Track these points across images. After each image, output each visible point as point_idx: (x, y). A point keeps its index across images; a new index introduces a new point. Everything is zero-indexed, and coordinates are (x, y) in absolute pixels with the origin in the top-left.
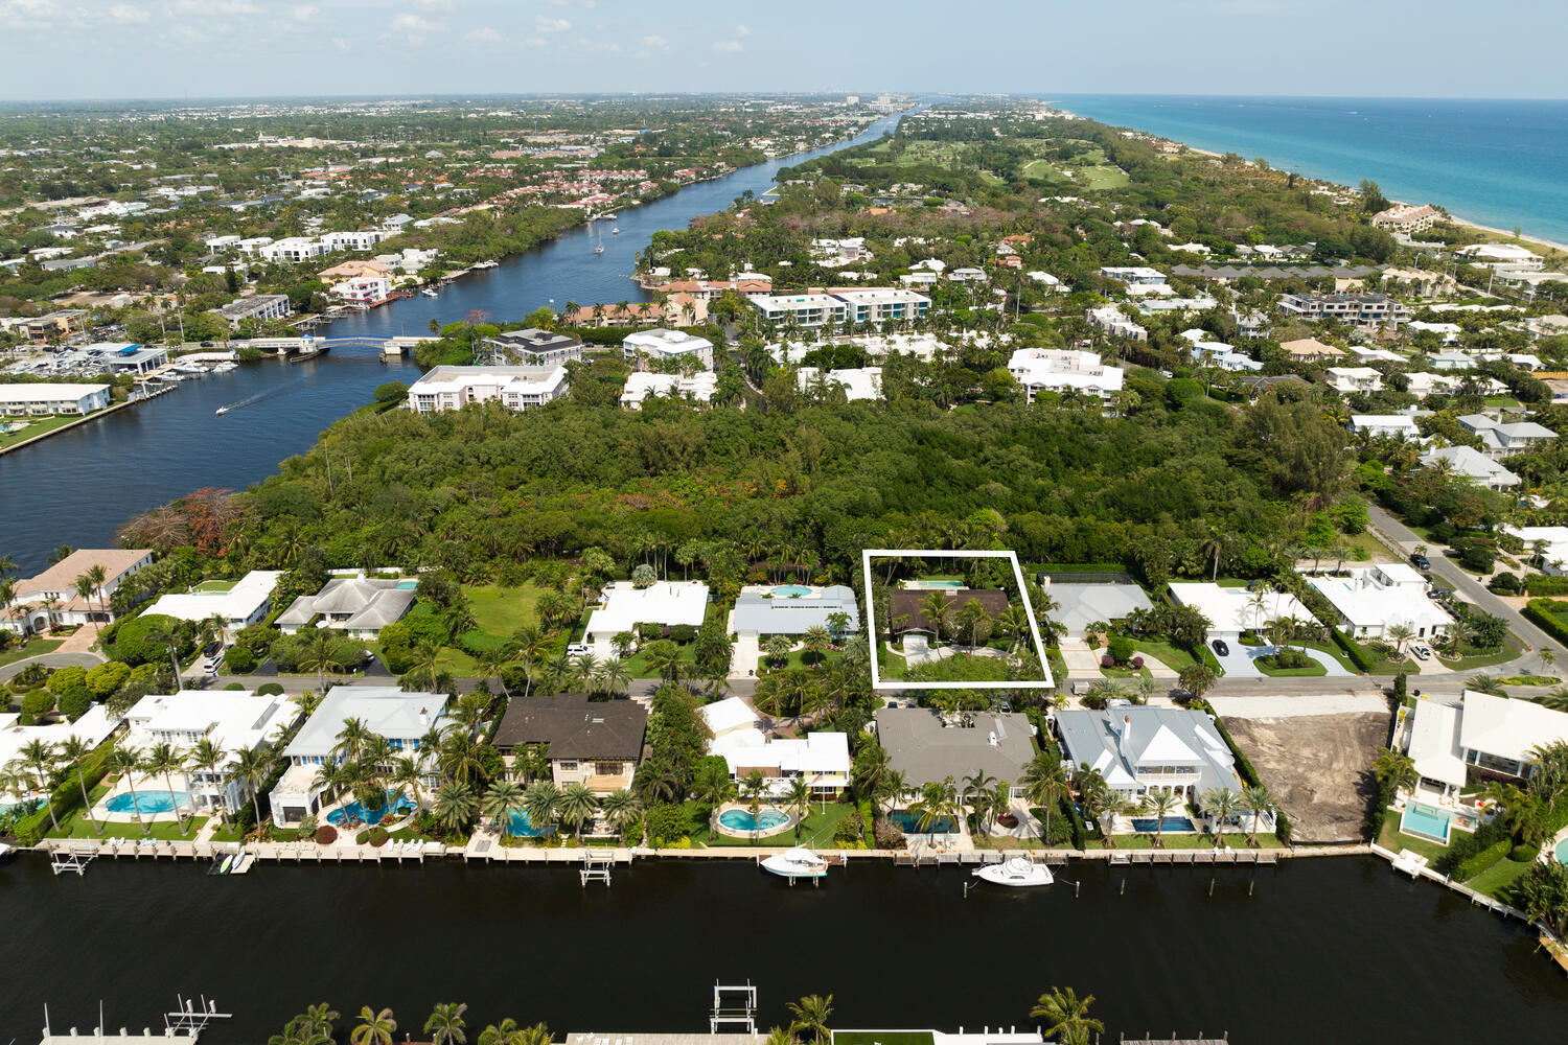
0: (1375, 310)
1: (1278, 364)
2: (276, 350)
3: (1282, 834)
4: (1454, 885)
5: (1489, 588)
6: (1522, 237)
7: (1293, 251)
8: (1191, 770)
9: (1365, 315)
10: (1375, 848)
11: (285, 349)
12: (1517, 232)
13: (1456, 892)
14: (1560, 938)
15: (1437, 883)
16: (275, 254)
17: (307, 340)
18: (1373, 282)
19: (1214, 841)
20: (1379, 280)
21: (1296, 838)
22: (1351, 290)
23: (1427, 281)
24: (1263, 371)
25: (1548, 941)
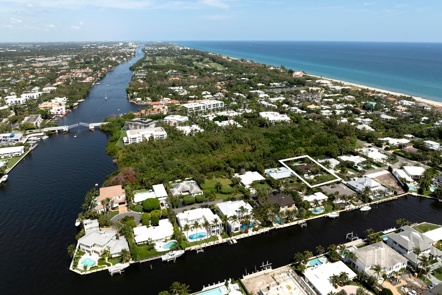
0: (315, 97)
1: (309, 111)
2: (55, 131)
3: (396, 194)
4: (423, 196)
5: (384, 150)
6: (323, 78)
7: (282, 84)
8: (377, 186)
9: (313, 98)
10: (408, 193)
11: (58, 130)
12: (321, 77)
13: (423, 197)
14: (441, 199)
15: (420, 196)
16: (12, 102)
17: (66, 127)
18: (308, 90)
19: (387, 197)
20: (309, 90)
21: (398, 194)
22: (304, 93)
23: (319, 90)
24: (307, 113)
25: (440, 200)
